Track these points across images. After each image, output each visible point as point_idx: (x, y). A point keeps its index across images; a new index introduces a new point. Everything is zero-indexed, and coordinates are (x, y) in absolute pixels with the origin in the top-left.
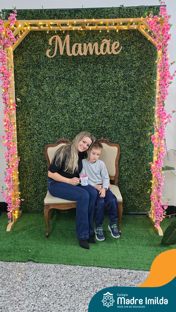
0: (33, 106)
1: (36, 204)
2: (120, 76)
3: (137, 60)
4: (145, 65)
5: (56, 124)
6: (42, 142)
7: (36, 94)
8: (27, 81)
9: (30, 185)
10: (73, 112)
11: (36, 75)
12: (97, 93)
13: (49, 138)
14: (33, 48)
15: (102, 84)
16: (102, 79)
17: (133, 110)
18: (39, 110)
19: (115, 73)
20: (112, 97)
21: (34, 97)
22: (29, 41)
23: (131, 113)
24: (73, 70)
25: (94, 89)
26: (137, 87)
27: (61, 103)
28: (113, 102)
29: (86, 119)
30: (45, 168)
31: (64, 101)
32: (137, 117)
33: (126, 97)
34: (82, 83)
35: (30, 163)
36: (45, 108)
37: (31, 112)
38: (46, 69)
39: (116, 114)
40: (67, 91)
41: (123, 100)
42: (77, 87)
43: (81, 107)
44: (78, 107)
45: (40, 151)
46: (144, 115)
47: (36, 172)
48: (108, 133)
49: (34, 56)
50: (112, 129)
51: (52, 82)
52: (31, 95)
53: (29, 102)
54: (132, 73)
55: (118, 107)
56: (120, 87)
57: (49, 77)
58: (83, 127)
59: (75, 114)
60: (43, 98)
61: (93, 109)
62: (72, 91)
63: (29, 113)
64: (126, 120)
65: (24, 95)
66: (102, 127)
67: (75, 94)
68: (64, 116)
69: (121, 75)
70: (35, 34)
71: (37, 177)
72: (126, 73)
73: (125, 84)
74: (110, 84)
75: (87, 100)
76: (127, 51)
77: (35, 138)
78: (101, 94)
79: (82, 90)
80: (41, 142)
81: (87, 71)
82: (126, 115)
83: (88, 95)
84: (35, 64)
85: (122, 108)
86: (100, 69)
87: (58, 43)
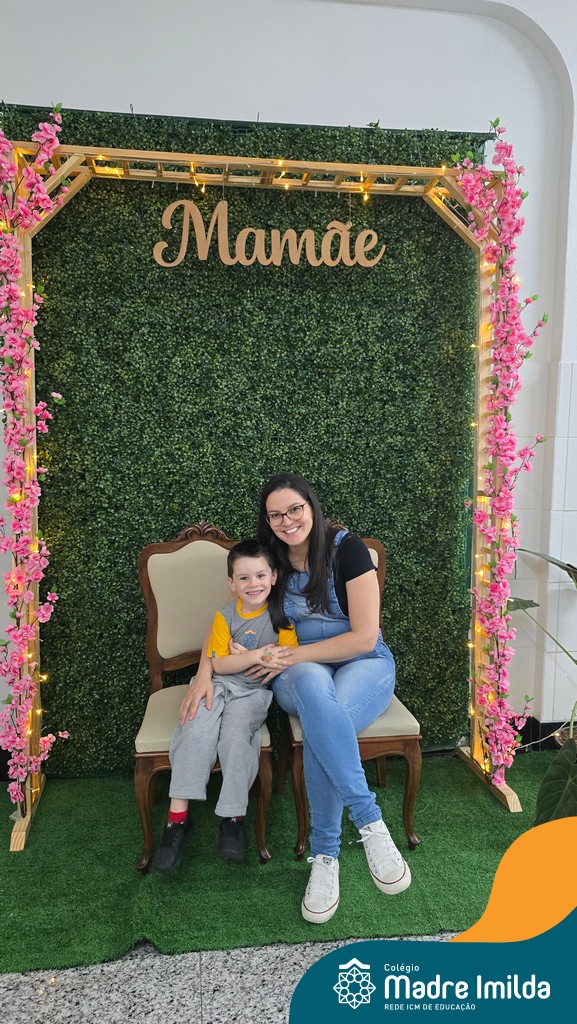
0: (96, 416)
1: (96, 745)
2: (372, 328)
3: (421, 283)
4: (444, 300)
5: (169, 473)
6: (125, 536)
7: (105, 376)
8: (76, 335)
9: (78, 682)
10: (228, 434)
11: (107, 318)
12: (303, 379)
13: (146, 522)
14: (100, 231)
15: (319, 351)
16: (317, 334)
17: (414, 429)
18: (116, 430)
19: (358, 317)
20: (348, 389)
21: (99, 388)
22: (85, 209)
23: (408, 439)
24: (226, 304)
25: (293, 365)
26: (424, 361)
27: (188, 409)
28: (353, 404)
29: (268, 459)
30: (131, 622)
31: (198, 400)
32: (425, 451)
33: (390, 391)
34: (257, 347)
35: (79, 607)
36: (136, 423)
37: (88, 435)
38: (141, 298)
39: (362, 443)
40: (210, 371)
41: (381, 400)
42: (239, 357)
43: (254, 421)
44: (245, 420)
45: (115, 564)
46: (447, 447)
47: (101, 635)
48: (337, 502)
49: (100, 258)
50: (352, 489)
51: (158, 341)
52: (89, 380)
53: (83, 402)
54: (406, 321)
55: (366, 422)
56: (372, 361)
57: (151, 325)
58: (259, 482)
59: (234, 443)
60: (130, 392)
61: (292, 426)
62: (223, 370)
63: (80, 440)
64: (395, 461)
65: (65, 381)
66: (318, 483)
67: (235, 379)
68: (198, 448)
69: (374, 326)
70: (106, 189)
71: (101, 653)
72: (390, 318)
73: (387, 352)
74: (341, 352)
75: (273, 397)
76: (393, 256)
77: (101, 520)
78: (316, 381)
79: (256, 367)
80: (118, 533)
81: (272, 310)
82: (391, 447)
83: (275, 382)
84: (105, 283)
85: (380, 424)
86: (311, 306)
87: (191, 224)
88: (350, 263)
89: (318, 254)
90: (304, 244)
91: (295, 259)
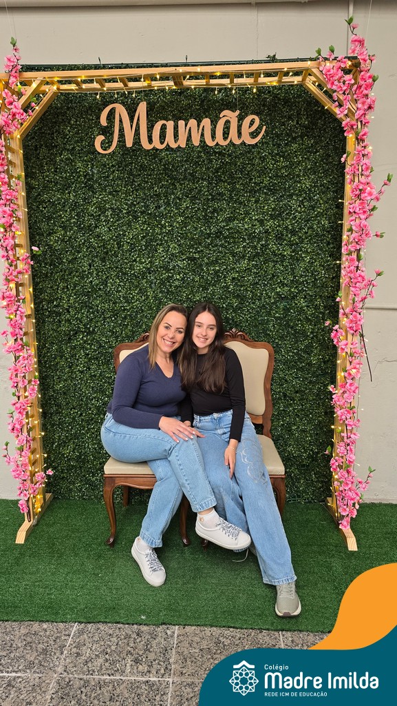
9: (66, 443)
87: (121, 121)
88: (237, 142)
89: (213, 137)
90: (203, 130)
91: (196, 141)
